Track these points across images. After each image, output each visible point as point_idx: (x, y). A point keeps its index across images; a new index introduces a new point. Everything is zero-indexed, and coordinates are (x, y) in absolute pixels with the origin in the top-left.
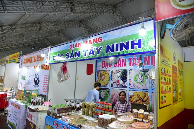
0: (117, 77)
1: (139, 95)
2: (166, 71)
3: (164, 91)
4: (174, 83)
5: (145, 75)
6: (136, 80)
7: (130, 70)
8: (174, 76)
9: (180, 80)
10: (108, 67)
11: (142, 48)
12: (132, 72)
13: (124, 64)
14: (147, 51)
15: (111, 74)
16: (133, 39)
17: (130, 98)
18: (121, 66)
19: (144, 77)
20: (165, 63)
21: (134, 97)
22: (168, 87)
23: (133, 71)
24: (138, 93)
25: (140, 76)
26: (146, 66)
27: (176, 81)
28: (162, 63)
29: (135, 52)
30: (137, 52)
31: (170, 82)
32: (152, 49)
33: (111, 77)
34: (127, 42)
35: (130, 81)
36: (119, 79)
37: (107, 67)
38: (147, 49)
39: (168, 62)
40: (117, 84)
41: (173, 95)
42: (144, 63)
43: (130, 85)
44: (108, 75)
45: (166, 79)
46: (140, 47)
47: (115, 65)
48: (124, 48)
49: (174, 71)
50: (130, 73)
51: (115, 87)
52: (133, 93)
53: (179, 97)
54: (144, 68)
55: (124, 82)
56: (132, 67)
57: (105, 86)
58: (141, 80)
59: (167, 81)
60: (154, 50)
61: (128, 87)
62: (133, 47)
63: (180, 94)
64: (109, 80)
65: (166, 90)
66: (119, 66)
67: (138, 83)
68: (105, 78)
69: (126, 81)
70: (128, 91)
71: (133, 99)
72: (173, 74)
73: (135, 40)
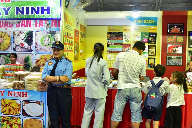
0: (20, 39)
1: (46, 58)
2: (69, 34)
3: (66, 50)
4: (75, 44)
5: (52, 37)
6: (43, 43)
7: (36, 32)
8: (76, 39)
9: (82, 42)
10: (8, 27)
11: (50, 14)
12: (38, 34)
13: (29, 25)
14: (55, 17)
15: (12, 36)
16: (43, 5)
17: (36, 62)
18: (25, 27)
19: (51, 40)
20: (68, 28)
21: (41, 61)
22: (70, 47)
23: (40, 32)
24: (45, 56)
25: (47, 38)
26: (53, 27)
27: (78, 43)
28: (66, 28)
29: (44, 18)
30: (46, 17)
31: (72, 43)
32: (58, 17)
33: (12, 39)
34: (37, 7)
35: (36, 44)
36: (23, 42)
37: (6, 26)
38: (55, 16)
39: (70, 27)
40: (21, 48)
41: (74, 54)
42: (51, 25)
43: (36, 48)
44: (9, 36)
45: (69, 41)
46: (48, 13)
47: (18, 25)
48: (34, 12)
49: (76, 34)
50: (36, 35)
51: (19, 51)
52: (40, 57)
53: (80, 56)
54: (52, 30)
55: (29, 45)
56: (38, 28)
57: (4, 51)
58: (48, 43)
59: (70, 42)
60: (59, 17)
61: (34, 50)
62: (43, 13)
63: (81, 54)
64: (10, 43)
65: (68, 50)
66: (23, 26)
67: (45, 45)
68: (5, 40)
69: (32, 44)
70: (34, 55)
71: (40, 63)
72: (75, 37)
73: (44, 6)
